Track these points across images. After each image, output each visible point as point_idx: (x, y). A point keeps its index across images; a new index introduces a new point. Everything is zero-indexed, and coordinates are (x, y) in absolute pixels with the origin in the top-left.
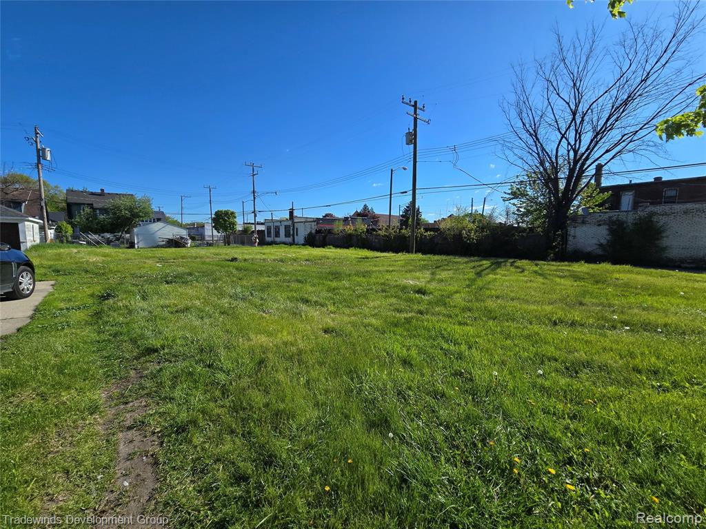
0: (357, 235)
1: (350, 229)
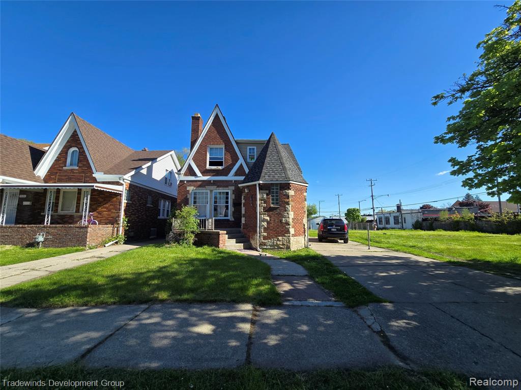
0: (465, 222)
1: (456, 217)
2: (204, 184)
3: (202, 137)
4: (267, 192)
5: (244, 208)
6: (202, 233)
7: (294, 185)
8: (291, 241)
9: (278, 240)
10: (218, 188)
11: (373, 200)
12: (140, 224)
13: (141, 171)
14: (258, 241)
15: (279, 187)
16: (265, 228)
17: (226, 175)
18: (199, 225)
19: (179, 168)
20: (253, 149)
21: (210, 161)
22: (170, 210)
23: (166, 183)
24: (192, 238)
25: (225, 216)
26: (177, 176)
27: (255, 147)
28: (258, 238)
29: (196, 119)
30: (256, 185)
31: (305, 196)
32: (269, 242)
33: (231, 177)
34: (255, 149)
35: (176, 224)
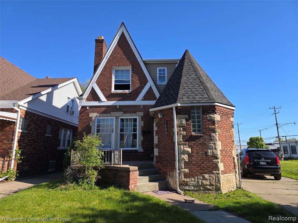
2: (108, 110)
3: (107, 58)
4: (187, 116)
5: (157, 137)
6: (107, 169)
7: (219, 108)
8: (221, 181)
9: (204, 178)
10: (124, 115)
11: (278, 128)
12: (36, 156)
13: (40, 98)
14: (177, 180)
15: (201, 111)
16: (185, 162)
17: (134, 99)
18: (103, 159)
19: (81, 93)
20: (164, 70)
21: (115, 85)
22: (71, 139)
23: (68, 112)
24: (94, 176)
25: (133, 147)
26: (78, 101)
27: (166, 68)
28: (178, 175)
29: (99, 42)
30: (172, 109)
31: (232, 122)
32: (192, 181)
33: (139, 101)
34: (166, 70)
35: (75, 157)
